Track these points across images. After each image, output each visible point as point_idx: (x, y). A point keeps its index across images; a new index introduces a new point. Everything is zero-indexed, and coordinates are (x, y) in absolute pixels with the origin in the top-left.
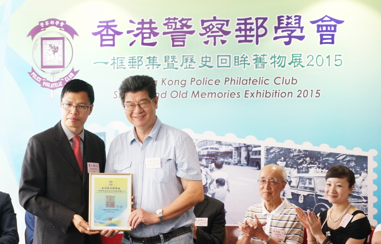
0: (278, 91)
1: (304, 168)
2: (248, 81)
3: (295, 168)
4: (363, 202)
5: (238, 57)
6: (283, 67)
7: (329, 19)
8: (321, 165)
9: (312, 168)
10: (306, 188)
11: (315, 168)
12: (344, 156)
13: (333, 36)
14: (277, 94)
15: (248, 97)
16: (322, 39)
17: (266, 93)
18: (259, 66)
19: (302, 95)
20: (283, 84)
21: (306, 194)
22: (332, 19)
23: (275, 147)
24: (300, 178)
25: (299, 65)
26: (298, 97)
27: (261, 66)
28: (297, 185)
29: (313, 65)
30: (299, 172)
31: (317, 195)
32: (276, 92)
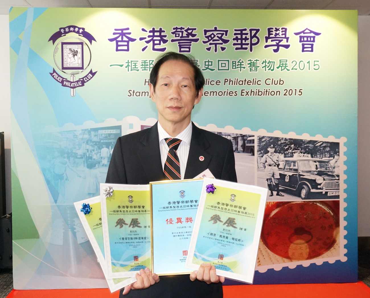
0: (268, 91)
1: (289, 153)
2: (244, 82)
3: (282, 153)
4: (336, 179)
5: (235, 62)
6: (272, 70)
7: (309, 32)
8: (303, 151)
9: (296, 153)
10: (291, 169)
11: (298, 153)
12: (321, 143)
13: (312, 45)
14: (268, 93)
15: (243, 95)
16: (303, 48)
17: (259, 92)
18: (253, 69)
19: (287, 94)
20: (272, 84)
21: (291, 174)
22: (311, 32)
23: (266, 137)
24: (286, 161)
25: (285, 69)
26: (285, 95)
27: (254, 69)
28: (284, 167)
29: (296, 69)
30: (285, 157)
31: (300, 175)
32: (267, 91)
